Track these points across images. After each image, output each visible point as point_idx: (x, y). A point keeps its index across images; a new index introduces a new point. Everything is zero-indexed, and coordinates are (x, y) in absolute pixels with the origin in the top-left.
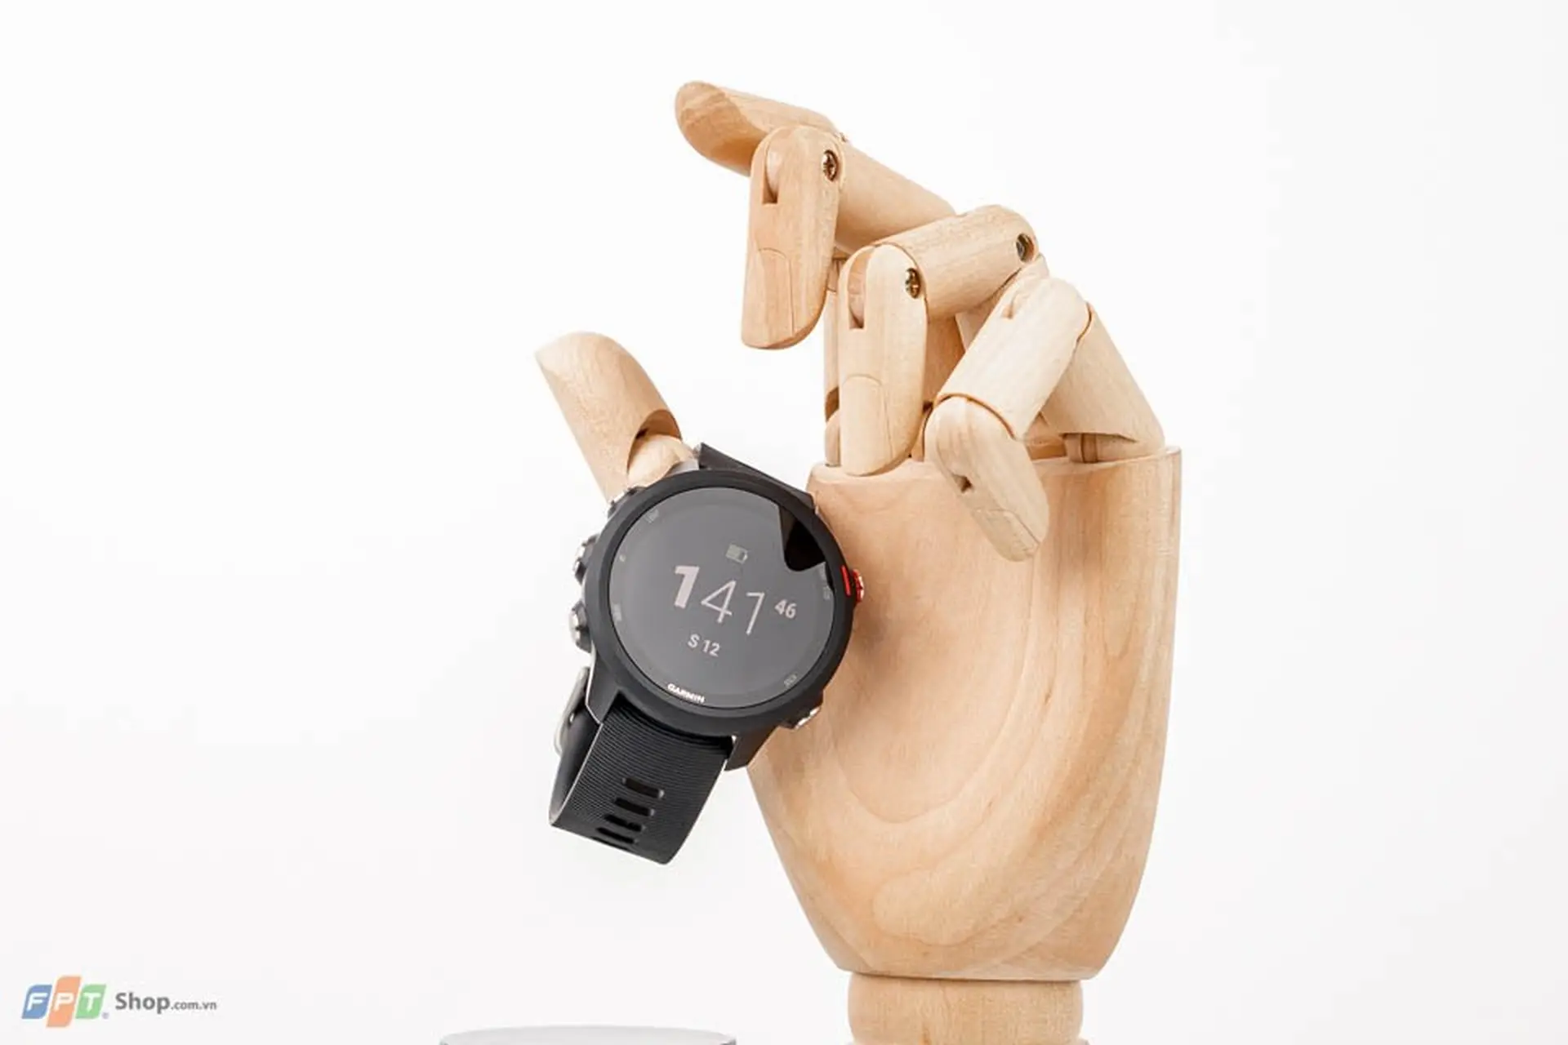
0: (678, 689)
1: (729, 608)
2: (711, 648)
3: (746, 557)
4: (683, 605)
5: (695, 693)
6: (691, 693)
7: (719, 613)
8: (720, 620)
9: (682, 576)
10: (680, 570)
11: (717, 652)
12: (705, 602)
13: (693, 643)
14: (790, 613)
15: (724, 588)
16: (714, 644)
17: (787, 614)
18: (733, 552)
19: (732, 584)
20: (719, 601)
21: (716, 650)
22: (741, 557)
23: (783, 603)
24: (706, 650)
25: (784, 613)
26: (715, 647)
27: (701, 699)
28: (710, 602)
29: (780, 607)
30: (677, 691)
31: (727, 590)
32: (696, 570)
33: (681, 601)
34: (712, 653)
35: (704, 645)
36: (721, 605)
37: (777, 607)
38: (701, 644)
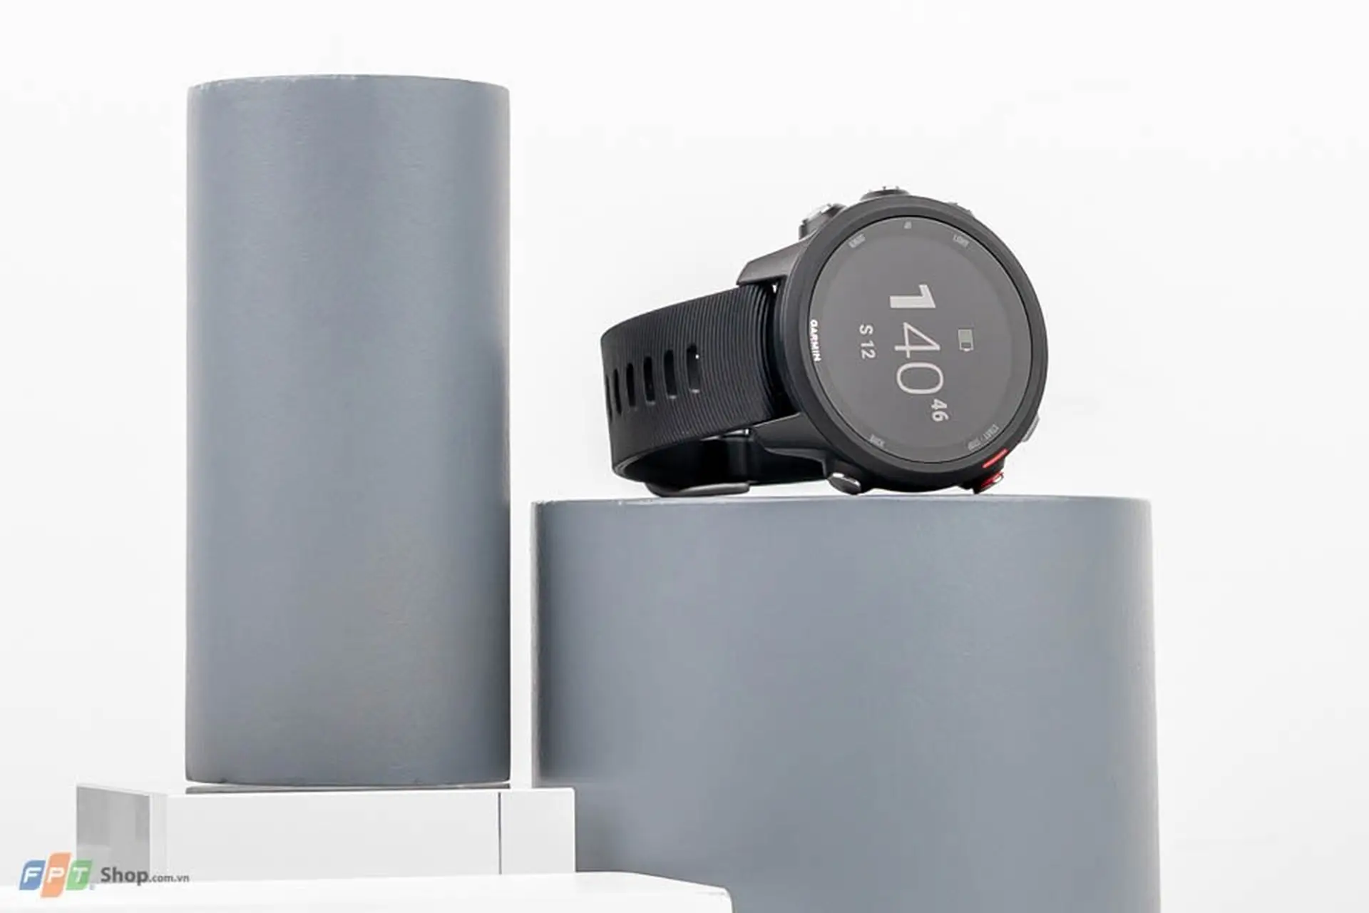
0: (816, 331)
1: (912, 352)
2: (868, 349)
3: (966, 350)
4: (893, 305)
5: (820, 349)
6: (819, 345)
7: (904, 344)
8: (897, 348)
9: (919, 294)
10: (924, 288)
11: (866, 357)
12: (907, 326)
13: (863, 330)
14: (938, 416)
15: (929, 340)
16: (872, 351)
17: (935, 414)
18: (965, 336)
19: (936, 347)
20: (915, 340)
21: (868, 355)
22: (965, 345)
23: (944, 406)
24: (863, 345)
25: (934, 410)
26: (871, 354)
27: (817, 359)
28: (909, 331)
29: (938, 404)
30: (813, 331)
31: (929, 344)
32: (931, 304)
33: (897, 302)
34: (864, 352)
35: (868, 342)
36: (912, 343)
37: (936, 401)
38: (867, 338)
